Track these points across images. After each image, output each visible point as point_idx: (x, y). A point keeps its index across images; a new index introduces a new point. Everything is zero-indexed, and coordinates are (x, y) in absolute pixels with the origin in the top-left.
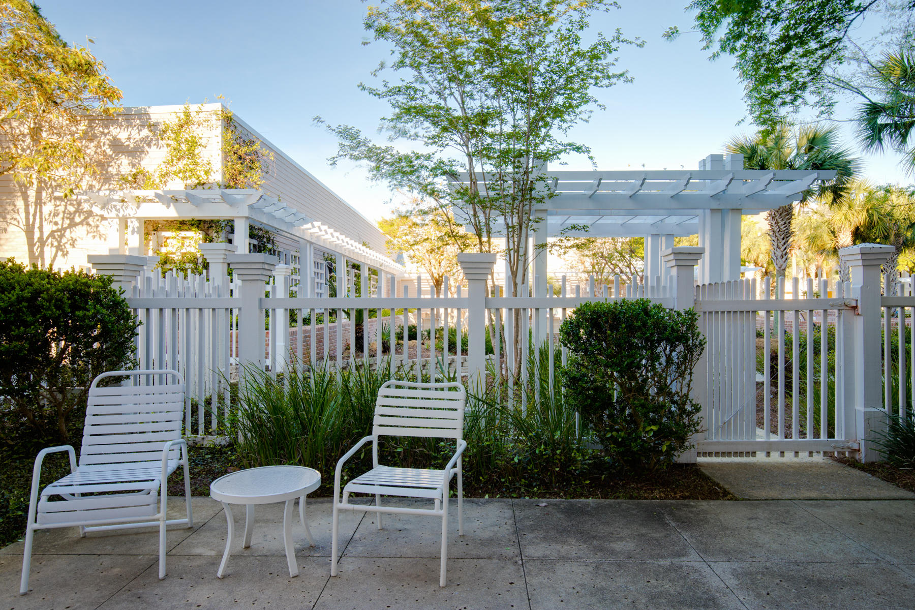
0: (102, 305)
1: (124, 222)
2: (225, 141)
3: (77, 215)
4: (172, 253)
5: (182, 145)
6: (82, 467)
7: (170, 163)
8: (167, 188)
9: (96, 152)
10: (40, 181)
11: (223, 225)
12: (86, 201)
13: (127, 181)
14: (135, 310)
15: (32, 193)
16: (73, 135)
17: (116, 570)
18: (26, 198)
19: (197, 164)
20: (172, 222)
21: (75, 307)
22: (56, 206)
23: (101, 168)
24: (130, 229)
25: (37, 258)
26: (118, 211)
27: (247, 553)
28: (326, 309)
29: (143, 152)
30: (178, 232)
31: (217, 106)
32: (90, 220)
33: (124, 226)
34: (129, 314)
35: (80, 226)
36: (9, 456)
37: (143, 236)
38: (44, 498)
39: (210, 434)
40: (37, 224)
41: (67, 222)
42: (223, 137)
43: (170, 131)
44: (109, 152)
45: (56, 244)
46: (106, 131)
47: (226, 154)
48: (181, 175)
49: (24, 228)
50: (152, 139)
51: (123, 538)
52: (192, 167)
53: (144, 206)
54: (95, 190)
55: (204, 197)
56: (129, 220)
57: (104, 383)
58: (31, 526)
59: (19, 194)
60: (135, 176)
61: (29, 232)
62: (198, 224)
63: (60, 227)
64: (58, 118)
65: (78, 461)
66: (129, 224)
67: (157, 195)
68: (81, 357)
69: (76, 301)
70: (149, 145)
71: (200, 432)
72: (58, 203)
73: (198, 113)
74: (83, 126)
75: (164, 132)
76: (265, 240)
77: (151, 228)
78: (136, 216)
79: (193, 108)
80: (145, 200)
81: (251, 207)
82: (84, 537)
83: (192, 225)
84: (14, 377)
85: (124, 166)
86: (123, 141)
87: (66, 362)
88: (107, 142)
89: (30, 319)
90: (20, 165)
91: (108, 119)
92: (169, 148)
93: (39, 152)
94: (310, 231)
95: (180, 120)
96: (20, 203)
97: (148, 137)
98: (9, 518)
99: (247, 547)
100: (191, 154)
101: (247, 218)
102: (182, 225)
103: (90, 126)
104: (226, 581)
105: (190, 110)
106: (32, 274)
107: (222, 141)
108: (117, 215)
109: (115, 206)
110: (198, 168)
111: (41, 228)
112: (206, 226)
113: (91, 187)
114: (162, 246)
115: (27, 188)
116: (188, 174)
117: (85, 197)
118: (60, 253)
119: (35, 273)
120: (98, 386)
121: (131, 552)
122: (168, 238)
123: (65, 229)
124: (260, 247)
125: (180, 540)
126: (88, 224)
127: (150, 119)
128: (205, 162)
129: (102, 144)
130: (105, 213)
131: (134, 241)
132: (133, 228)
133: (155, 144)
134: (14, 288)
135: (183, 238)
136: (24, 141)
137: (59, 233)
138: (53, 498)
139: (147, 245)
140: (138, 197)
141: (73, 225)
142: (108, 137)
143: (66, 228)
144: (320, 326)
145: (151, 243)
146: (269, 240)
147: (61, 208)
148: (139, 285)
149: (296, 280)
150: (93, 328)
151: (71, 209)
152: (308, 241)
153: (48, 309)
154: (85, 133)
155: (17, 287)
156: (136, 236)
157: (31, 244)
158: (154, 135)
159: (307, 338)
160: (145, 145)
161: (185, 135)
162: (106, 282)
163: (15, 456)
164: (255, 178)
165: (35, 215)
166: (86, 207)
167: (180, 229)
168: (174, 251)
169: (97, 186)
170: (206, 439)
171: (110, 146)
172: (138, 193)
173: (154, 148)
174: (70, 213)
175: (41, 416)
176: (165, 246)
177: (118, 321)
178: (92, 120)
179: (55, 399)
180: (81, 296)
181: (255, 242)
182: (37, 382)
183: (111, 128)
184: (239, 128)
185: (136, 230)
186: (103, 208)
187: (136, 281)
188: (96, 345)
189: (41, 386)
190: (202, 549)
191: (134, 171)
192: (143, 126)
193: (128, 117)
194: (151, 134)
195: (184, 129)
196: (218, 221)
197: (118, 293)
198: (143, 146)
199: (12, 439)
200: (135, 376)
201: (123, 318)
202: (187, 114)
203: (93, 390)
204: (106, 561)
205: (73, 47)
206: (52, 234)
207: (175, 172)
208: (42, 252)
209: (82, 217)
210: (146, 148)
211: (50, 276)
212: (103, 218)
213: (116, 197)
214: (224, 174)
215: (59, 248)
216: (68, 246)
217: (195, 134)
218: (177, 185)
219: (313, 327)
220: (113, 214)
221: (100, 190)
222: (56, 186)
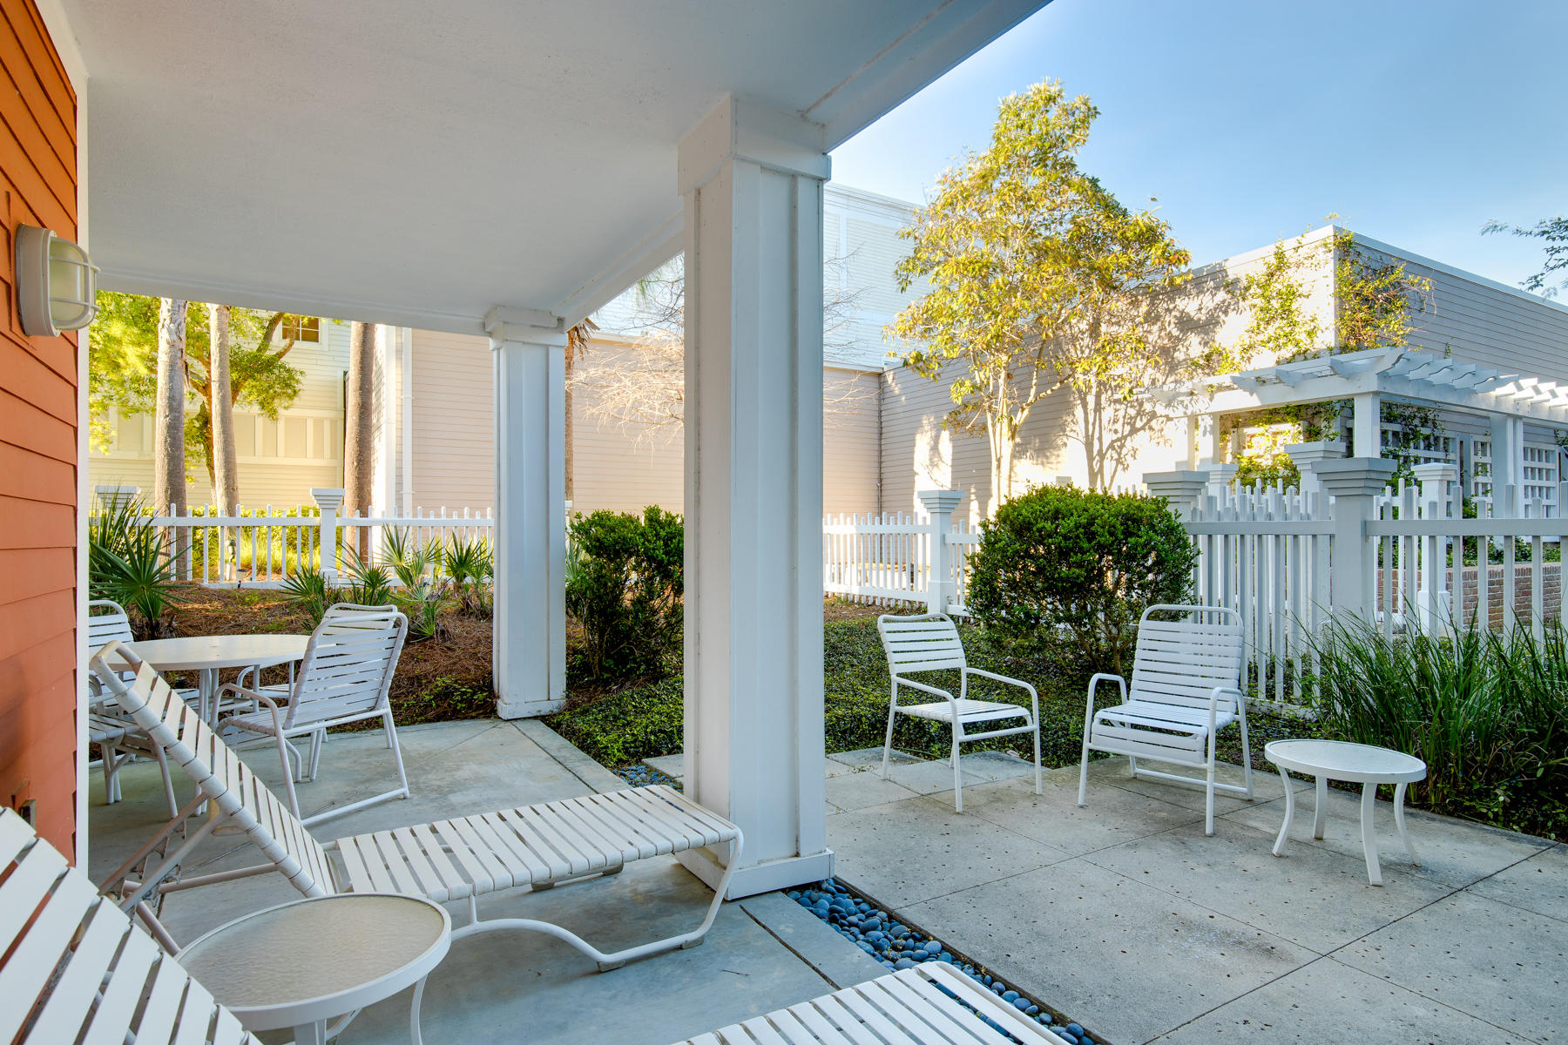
0: (1155, 531)
1: (1194, 421)
2: (1340, 281)
3: (1139, 418)
4: (1258, 457)
5: (1273, 302)
6: (1132, 702)
7: (1256, 330)
8: (1250, 368)
9: (1159, 337)
10: (1100, 384)
11: (1337, 407)
12: (1147, 400)
13: (1197, 365)
14: (1195, 536)
15: (1091, 399)
16: (1132, 320)
17: (1163, 814)
18: (1085, 406)
19: (1293, 324)
20: (1259, 412)
21: (1128, 534)
22: (1116, 410)
23: (1166, 356)
24: (1201, 429)
25: (1097, 474)
26: (1186, 407)
27: (1316, 843)
28: (1456, 537)
29: (1218, 323)
30: (1267, 427)
31: (1327, 232)
32: (1153, 423)
33: (1193, 424)
34: (1185, 542)
35: (1142, 432)
36: (1069, 686)
37: (1218, 436)
38: (1096, 721)
39: (1290, 701)
40: (1097, 435)
41: (1127, 428)
42: (1336, 276)
43: (1255, 286)
44: (1175, 332)
45: (1116, 456)
46: (1171, 306)
47: (1341, 298)
48: (1271, 345)
49: (1084, 440)
50: (1229, 304)
51: (1173, 789)
52: (1288, 330)
53: (1219, 396)
54: (1158, 384)
55: (1304, 372)
56: (1199, 418)
57: (1154, 616)
58: (1086, 745)
59: (1079, 402)
60: (1208, 358)
61: (1089, 445)
62: (1295, 412)
63: (1119, 435)
64: (1119, 304)
65: (1128, 694)
66: (1200, 422)
67: (1234, 380)
68: (1134, 589)
69: (1128, 526)
70: (1226, 313)
71: (1277, 698)
72: (1118, 406)
73: (1296, 249)
74: (1144, 308)
75: (1247, 289)
76: (1417, 422)
77: (1229, 424)
78: (1208, 411)
79: (1288, 245)
80: (1221, 388)
81: (1383, 376)
82: (1135, 778)
83: (1288, 414)
84: (1073, 606)
85: (1194, 347)
86: (1192, 314)
87: (1120, 593)
88: (1173, 320)
89: (1086, 545)
90: (1080, 370)
91: (1175, 291)
92: (1254, 310)
93: (1097, 351)
94: (1512, 397)
95: (1269, 267)
96: (1079, 411)
97: (1224, 302)
98: (1069, 740)
99: (1319, 839)
100: (1287, 312)
101: (1376, 393)
102: (1272, 415)
103: (1152, 304)
104: (1282, 861)
105: (1284, 249)
106: (1089, 499)
107: (1335, 282)
108: (1185, 413)
109: (1182, 402)
110: (1297, 329)
111: (1100, 439)
112: (1310, 412)
113: (1153, 382)
114: (1244, 448)
115: (1086, 394)
116: (1282, 341)
117: (1147, 395)
118: (1120, 467)
119: (1092, 497)
120: (1148, 618)
121: (1180, 804)
122: (1252, 436)
123: (1125, 438)
124: (1405, 434)
125: (1235, 809)
126: (1151, 428)
127: (1227, 276)
128: (1308, 318)
129: (1167, 324)
130: (1169, 412)
131: (1206, 445)
132: (1205, 427)
133: (1234, 309)
134: (1072, 514)
135: (1275, 434)
136: (1082, 339)
137: (1119, 443)
138: (1104, 722)
139: (1224, 448)
140: (1211, 386)
141: (1134, 431)
142: (1173, 313)
143: (1127, 436)
144: (1524, 565)
145: (1230, 445)
146: (1425, 421)
147: (1121, 414)
148: (1200, 507)
149: (1484, 485)
150: (1145, 557)
151: (1132, 412)
152: (1509, 415)
153: (1103, 536)
154: (1148, 313)
155: (1075, 513)
156: (1210, 438)
157: (1090, 459)
158: (1234, 296)
159: (1496, 583)
160: (1220, 314)
161: (1276, 286)
162: (1159, 504)
163: (1074, 687)
164: (1394, 326)
165: (1094, 424)
166: (1147, 407)
167: (1269, 422)
168: (1261, 453)
169: (1161, 378)
170: (1285, 707)
171: (1176, 324)
172: (1213, 380)
173: (1232, 314)
174: (1131, 418)
175: (1097, 650)
176: (1249, 447)
177: (1173, 550)
178: (1154, 296)
179: (1110, 632)
180: (1134, 521)
181: (1396, 427)
182: (1094, 611)
183: (1178, 301)
184: (1365, 254)
185: (1209, 429)
186: (1168, 405)
187: (1196, 501)
188: (1150, 577)
189: (1097, 618)
190: (1259, 822)
191: (1207, 351)
192: (1217, 288)
193: (1198, 282)
194: (1230, 296)
195: (1275, 277)
196: (1329, 403)
197: (1173, 516)
198: (1218, 316)
199: (1072, 670)
200: (1196, 612)
201: (1179, 547)
202: (1280, 256)
203: (1143, 622)
204: (1155, 804)
205: (1135, 214)
206: (1111, 446)
207: (1262, 341)
208: (1101, 467)
209: (1145, 420)
210: (1222, 317)
211: (1106, 500)
212: (1169, 419)
213: (1184, 389)
214: (1338, 331)
215: (1119, 461)
216: (1129, 458)
217: (1292, 281)
218: (1265, 360)
219: (1509, 567)
220: (1180, 411)
221: (1164, 383)
222: (1116, 386)
